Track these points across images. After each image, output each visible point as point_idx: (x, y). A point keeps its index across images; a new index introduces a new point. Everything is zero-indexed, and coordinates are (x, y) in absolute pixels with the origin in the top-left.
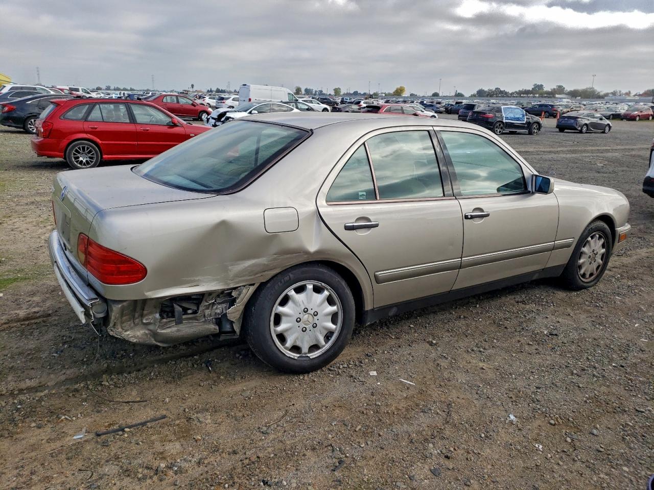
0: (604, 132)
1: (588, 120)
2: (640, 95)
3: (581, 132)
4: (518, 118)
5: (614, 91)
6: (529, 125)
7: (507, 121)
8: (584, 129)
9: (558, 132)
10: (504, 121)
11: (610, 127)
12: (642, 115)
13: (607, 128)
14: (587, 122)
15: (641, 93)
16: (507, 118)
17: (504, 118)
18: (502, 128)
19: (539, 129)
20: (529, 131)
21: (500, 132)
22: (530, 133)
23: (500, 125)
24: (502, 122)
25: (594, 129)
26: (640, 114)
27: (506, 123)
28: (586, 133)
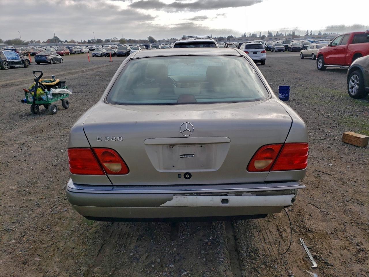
0: (61, 63)
1: (52, 56)
2: (46, 42)
3: (50, 63)
4: (15, 58)
5: (31, 41)
6: (23, 62)
7: (9, 60)
8: (52, 62)
9: (37, 65)
10: (8, 60)
11: (63, 59)
12: (65, 53)
13: (62, 60)
14: (52, 58)
15: (46, 41)
16: (9, 59)
17: (7, 59)
18: (7, 65)
19: (29, 63)
20: (24, 66)
21: (7, 67)
22: (25, 67)
23: (6, 63)
24: (6, 61)
25: (56, 61)
26: (64, 52)
27: (9, 61)
28: (53, 64)
